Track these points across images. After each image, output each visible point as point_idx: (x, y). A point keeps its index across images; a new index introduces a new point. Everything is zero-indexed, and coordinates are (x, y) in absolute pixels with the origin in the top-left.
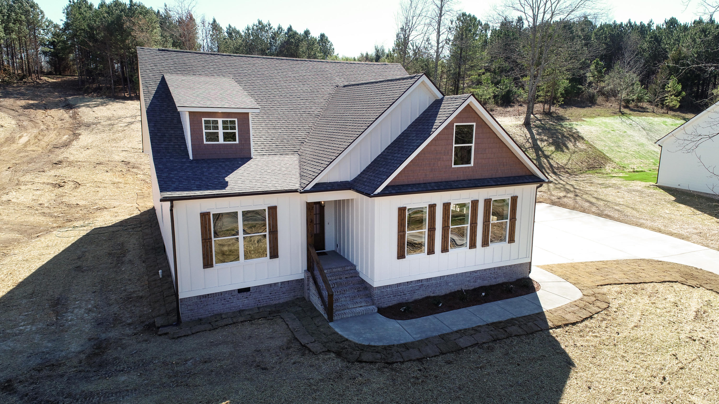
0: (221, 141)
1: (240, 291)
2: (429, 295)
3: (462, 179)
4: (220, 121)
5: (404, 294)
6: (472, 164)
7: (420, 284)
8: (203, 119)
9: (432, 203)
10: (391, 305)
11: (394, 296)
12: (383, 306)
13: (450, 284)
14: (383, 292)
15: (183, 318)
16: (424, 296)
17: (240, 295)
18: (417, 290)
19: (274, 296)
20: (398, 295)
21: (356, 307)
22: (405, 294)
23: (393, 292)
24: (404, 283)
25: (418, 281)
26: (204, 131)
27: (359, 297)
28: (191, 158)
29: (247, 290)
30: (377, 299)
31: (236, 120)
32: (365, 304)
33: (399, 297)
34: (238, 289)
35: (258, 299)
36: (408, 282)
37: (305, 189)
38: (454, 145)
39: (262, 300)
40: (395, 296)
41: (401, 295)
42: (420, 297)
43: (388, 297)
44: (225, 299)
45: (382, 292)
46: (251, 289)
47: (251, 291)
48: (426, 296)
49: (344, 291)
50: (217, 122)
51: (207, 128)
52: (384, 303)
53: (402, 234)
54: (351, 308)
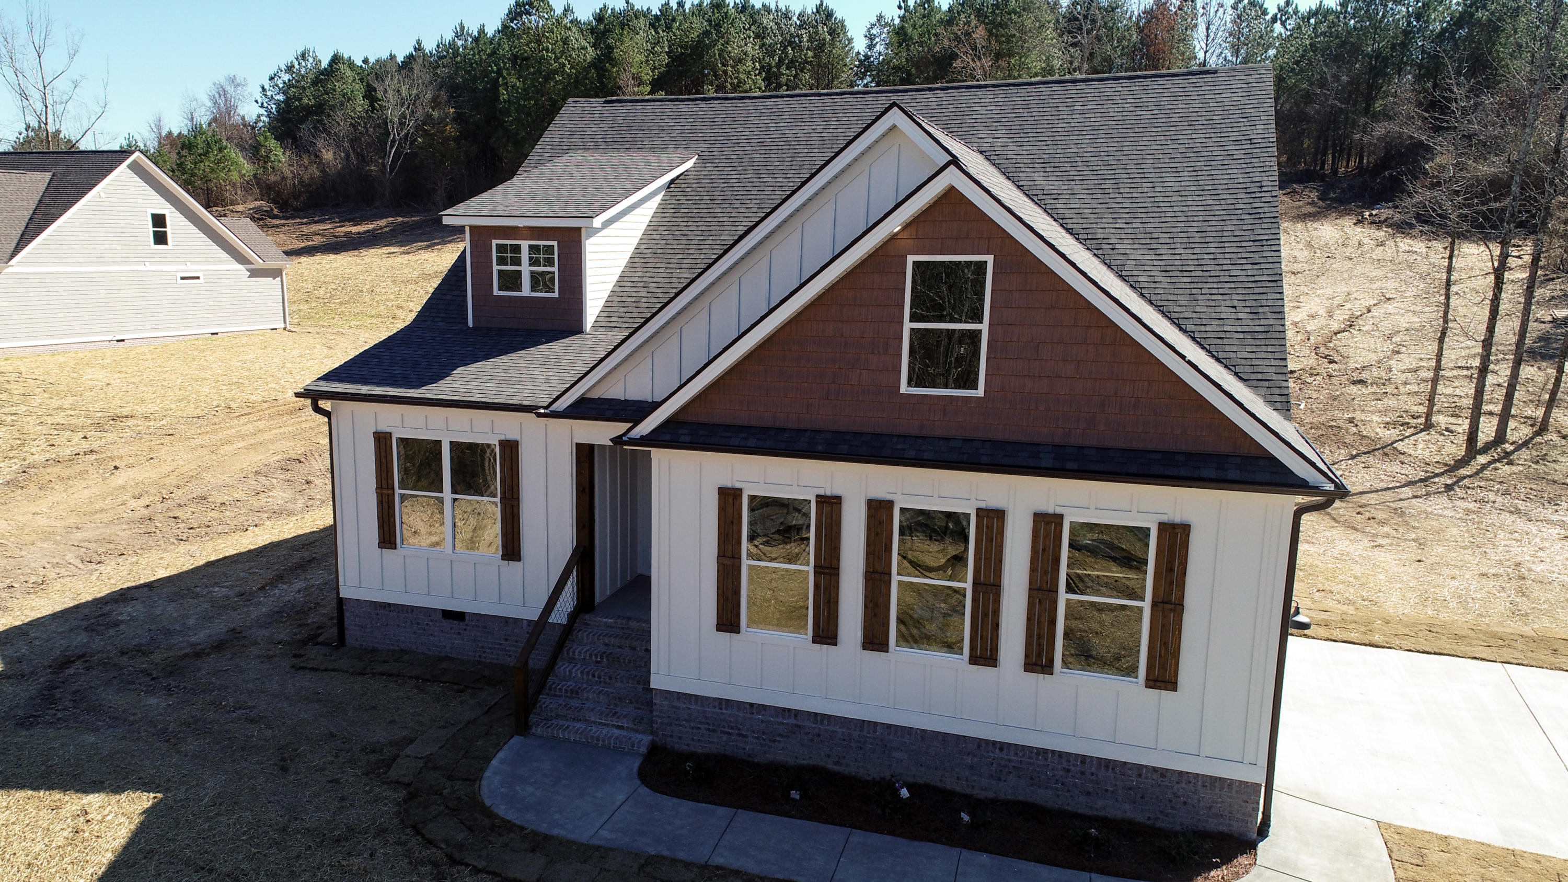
0: (526, 290)
1: (448, 615)
2: (822, 764)
3: (938, 433)
4: (525, 245)
5: (740, 735)
6: (980, 392)
7: (792, 721)
8: (495, 242)
9: (828, 493)
10: (700, 751)
11: (709, 730)
12: (677, 746)
13: (896, 754)
14: (678, 708)
15: (349, 639)
16: (805, 762)
17: (446, 624)
18: (781, 735)
19: (512, 648)
20: (722, 732)
21: (608, 725)
22: (743, 736)
23: (707, 718)
24: (740, 704)
25: (784, 709)
26: (496, 268)
27: (631, 702)
28: (471, 324)
29: (458, 616)
30: (659, 721)
31: (555, 243)
32: (631, 725)
33: (725, 737)
34: (443, 611)
35: (480, 645)
36: (752, 705)
37: (553, 408)
38: (908, 325)
39: (490, 648)
40: (714, 731)
41: (729, 734)
42: (791, 761)
43: (693, 728)
44: (418, 624)
45: (673, 707)
46: (467, 618)
47: (467, 622)
48: (811, 762)
49: (610, 678)
50: (517, 249)
51: (501, 261)
52: (680, 738)
53: (727, 562)
54: (594, 722)
